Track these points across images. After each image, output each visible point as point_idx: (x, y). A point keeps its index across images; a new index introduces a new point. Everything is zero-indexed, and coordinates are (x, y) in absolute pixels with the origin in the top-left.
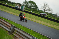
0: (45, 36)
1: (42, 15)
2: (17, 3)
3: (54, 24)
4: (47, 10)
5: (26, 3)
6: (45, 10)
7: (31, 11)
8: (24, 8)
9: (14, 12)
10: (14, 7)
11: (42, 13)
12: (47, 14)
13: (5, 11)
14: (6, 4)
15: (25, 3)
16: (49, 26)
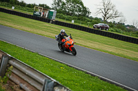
0: (94, 76)
1: (98, 28)
2: (40, 5)
3: (126, 48)
4: (111, 16)
5: (61, 4)
6: (105, 15)
7: (73, 22)
8: (55, 14)
9: (29, 26)
10: (32, 14)
11: (99, 25)
12: (112, 26)
13: (8, 24)
14: (13, 8)
15: (58, 4)
16: (111, 53)
